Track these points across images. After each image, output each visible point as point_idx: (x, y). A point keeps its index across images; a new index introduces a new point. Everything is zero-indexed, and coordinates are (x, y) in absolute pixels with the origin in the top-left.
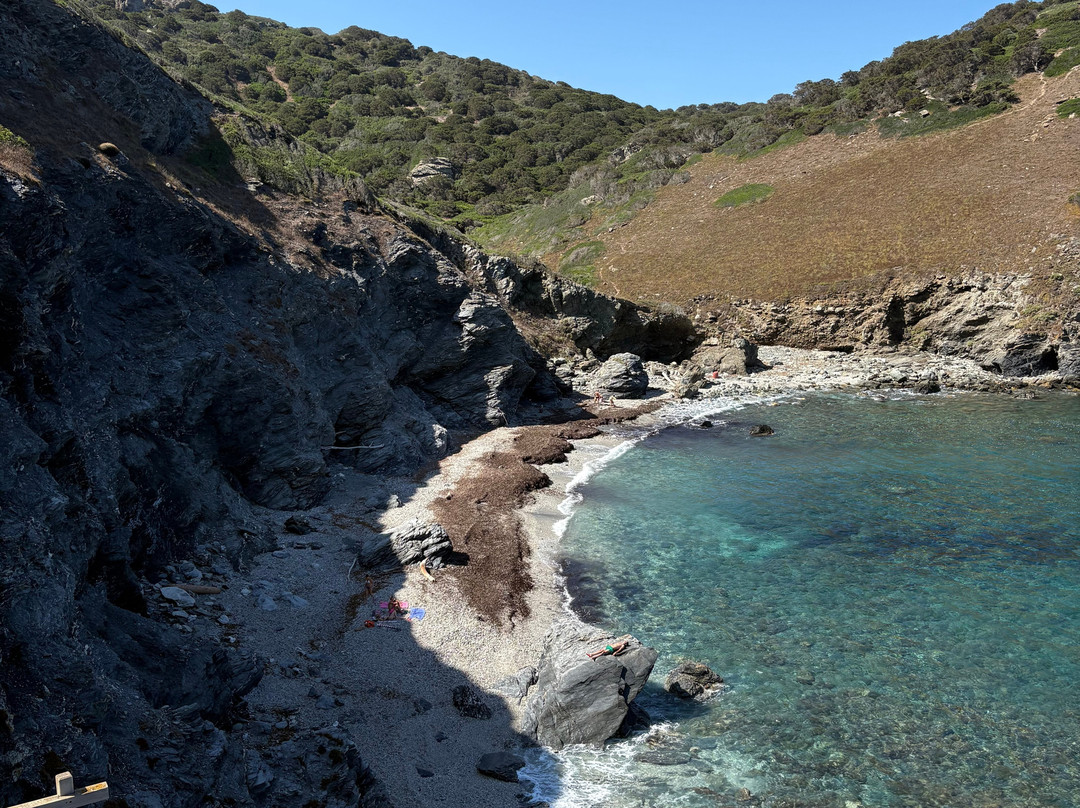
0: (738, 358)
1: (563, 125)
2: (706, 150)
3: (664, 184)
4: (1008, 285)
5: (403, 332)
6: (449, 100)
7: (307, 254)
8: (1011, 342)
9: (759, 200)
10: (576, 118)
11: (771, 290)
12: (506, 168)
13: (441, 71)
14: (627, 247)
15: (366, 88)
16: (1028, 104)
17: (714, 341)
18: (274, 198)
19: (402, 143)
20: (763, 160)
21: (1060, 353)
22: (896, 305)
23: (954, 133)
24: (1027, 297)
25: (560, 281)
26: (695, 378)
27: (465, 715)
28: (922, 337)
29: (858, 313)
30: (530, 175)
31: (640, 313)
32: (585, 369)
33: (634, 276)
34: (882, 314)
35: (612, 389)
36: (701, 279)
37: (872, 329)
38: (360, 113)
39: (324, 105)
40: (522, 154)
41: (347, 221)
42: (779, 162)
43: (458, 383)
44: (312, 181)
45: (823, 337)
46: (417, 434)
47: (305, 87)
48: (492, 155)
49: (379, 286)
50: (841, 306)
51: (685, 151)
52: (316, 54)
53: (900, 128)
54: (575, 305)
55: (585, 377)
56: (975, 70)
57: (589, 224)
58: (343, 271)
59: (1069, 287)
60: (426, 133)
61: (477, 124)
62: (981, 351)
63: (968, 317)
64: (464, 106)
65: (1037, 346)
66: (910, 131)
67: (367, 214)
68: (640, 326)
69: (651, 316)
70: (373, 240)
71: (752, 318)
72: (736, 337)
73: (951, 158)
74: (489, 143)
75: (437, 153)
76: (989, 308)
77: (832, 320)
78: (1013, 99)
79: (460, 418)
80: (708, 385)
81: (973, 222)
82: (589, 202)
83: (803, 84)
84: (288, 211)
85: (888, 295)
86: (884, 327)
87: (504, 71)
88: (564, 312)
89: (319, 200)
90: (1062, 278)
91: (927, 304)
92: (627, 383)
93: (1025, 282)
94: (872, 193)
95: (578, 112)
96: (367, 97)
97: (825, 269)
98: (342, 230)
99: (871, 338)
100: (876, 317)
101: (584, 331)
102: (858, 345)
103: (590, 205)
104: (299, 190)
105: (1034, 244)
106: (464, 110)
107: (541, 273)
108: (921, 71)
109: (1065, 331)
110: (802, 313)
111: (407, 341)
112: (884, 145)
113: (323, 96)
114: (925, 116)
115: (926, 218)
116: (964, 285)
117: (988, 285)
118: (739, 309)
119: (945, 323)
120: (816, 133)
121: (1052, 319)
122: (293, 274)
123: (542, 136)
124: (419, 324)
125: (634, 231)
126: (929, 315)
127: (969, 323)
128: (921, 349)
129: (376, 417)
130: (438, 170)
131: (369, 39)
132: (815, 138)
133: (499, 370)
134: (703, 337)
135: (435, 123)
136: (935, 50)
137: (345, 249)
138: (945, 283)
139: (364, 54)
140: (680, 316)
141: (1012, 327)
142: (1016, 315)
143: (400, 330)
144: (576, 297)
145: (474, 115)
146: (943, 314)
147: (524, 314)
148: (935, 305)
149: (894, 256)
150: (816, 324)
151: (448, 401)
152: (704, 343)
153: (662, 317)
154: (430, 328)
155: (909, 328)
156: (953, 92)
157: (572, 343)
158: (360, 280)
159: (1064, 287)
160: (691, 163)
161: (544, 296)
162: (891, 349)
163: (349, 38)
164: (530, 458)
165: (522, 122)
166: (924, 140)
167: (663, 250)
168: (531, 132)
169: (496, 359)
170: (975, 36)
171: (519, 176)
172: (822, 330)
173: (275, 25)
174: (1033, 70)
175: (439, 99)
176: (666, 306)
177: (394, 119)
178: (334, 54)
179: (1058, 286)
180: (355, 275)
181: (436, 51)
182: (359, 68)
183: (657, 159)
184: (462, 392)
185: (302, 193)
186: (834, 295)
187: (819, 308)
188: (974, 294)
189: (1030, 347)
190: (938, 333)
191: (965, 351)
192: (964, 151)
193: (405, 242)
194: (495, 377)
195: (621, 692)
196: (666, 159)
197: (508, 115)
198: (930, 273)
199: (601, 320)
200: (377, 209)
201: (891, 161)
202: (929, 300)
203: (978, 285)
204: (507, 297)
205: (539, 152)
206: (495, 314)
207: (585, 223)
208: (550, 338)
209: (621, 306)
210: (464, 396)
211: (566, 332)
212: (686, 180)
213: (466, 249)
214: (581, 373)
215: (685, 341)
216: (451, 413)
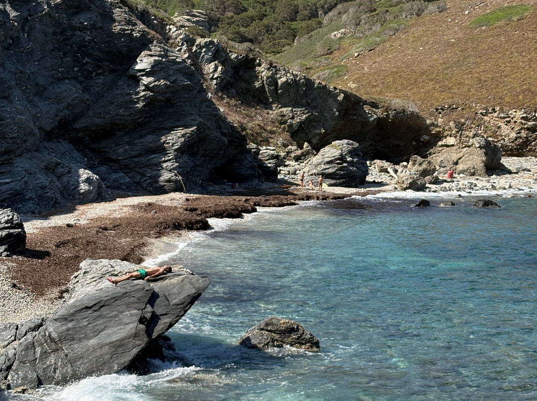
0: (477, 159)
3: (418, 15)
5: (67, 81)
9: (515, 18)
11: (521, 97)
12: (265, 21)
14: (370, 67)
17: (451, 141)
25: (275, 67)
26: (424, 173)
30: (289, 28)
31: (367, 108)
32: (297, 159)
33: (374, 90)
35: (326, 176)
36: (445, 89)
43: (130, 143)
46: (59, 177)
48: (251, 9)
49: (38, 26)
54: (292, 95)
55: (297, 167)
57: (336, 53)
68: (365, 122)
69: (380, 113)
71: (499, 128)
72: (475, 136)
75: (193, 6)
79: (127, 180)
80: (436, 181)
82: (339, 35)
88: (279, 103)
92: (340, 169)
101: (301, 123)
103: (340, 38)
107: (254, 60)
111: (71, 91)
118: (486, 118)
124: (88, 76)
125: (381, 53)
129: (8, 152)
130: (193, 22)
133: (180, 132)
134: (439, 137)
140: (413, 113)
143: (64, 79)
144: (292, 85)
147: (233, 102)
151: (116, 161)
152: (440, 143)
153: (392, 114)
154: (101, 81)
157: (287, 135)
158: (13, 14)
161: (257, 84)
164: (196, 210)
167: (407, 67)
169: (177, 120)
171: (278, 29)
176: (397, 103)
180: (8, 8)
184: (134, 153)
194: (175, 138)
195: (142, 321)
199: (321, 112)
204: (215, 82)
205: (301, 7)
206: (179, 70)
207: (331, 53)
208: (261, 128)
209: (344, 98)
210: (134, 157)
211: (281, 124)
212: (442, 10)
213: (170, 29)
214: (292, 163)
215: (418, 140)
216: (119, 175)
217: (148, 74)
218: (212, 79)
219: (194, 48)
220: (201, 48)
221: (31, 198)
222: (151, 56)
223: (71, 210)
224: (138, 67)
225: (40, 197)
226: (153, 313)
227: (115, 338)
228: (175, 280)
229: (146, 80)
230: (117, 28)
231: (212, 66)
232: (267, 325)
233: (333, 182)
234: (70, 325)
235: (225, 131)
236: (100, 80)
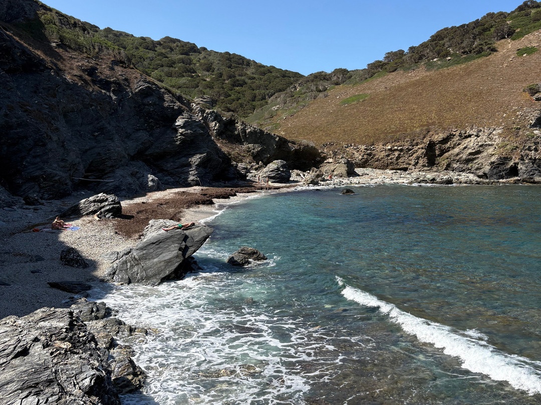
0: (343, 169)
1: (270, 83)
2: (337, 84)
3: (314, 99)
4: (491, 133)
6: (213, 71)
7: (80, 77)
8: (492, 161)
9: (361, 100)
10: (277, 80)
11: (364, 139)
12: (240, 101)
13: (211, 58)
14: (291, 124)
15: (171, 64)
16: (502, 52)
17: (331, 160)
18: (67, 51)
19: (186, 89)
20: (365, 84)
21: (520, 166)
22: (431, 146)
23: (463, 66)
24: (501, 139)
25: (245, 124)
26: (318, 176)
27: (66, 264)
28: (445, 162)
29: (411, 150)
30: (252, 105)
31: (290, 145)
32: (256, 169)
33: (293, 135)
34: (423, 150)
35: (270, 178)
36: (328, 135)
37: (418, 158)
38: (167, 76)
39: (149, 72)
40: (248, 95)
41: (112, 69)
42: (373, 85)
43: (173, 162)
44: (94, 49)
45: (392, 162)
47: (140, 63)
48: (233, 95)
49: (127, 103)
50: (401, 146)
51: (327, 84)
52: (147, 49)
53: (437, 66)
54: (253, 138)
55: (256, 173)
56: (474, 38)
57: (275, 118)
58: (103, 91)
59: (524, 133)
60: (200, 84)
61: (227, 82)
62: (477, 169)
63: (470, 151)
64: (220, 73)
65: (507, 163)
66: (442, 66)
67: (125, 68)
68: (289, 151)
69: (296, 147)
70: (126, 80)
71: (353, 154)
72: (342, 158)
73: (462, 77)
74: (231, 90)
75: (204, 94)
76: (481, 146)
77: (397, 154)
78: (494, 50)
79: (172, 180)
80: (324, 180)
81: (473, 104)
83: (389, 53)
84: (75, 58)
85: (427, 141)
86: (424, 157)
87: (242, 59)
88: (247, 142)
89: (97, 57)
90: (520, 129)
91: (448, 145)
92: (277, 174)
93: (500, 131)
94: (420, 94)
95: (278, 77)
96: (171, 69)
97: (393, 128)
98: (107, 72)
99: (418, 163)
100: (420, 152)
101: (258, 152)
102: (410, 167)
103: (277, 110)
104: (85, 51)
105: (504, 112)
106: (221, 75)
107: (235, 120)
108: (447, 39)
109: (522, 155)
110: (380, 150)
111: (143, 136)
112: (428, 74)
113: (149, 68)
114: (449, 60)
115: (448, 104)
116: (467, 134)
117: (480, 134)
118: (347, 149)
119: (458, 155)
120: (393, 71)
121: (515, 149)
122: (67, 83)
123: (259, 87)
124: (152, 128)
125: (297, 117)
126: (449, 151)
127: (471, 154)
128: (445, 169)
129: (112, 166)
130: (204, 102)
131: (175, 43)
132: (393, 73)
133: (198, 156)
134: (325, 158)
135: (205, 80)
136: (454, 30)
137: (107, 81)
138: (457, 133)
139: (172, 50)
140: (312, 147)
141: (493, 154)
142: (495, 148)
143: (140, 130)
144: (253, 133)
145: (225, 78)
146: (456, 150)
147: (224, 141)
148: (452, 145)
149: (430, 121)
150: (388, 156)
151: (166, 171)
152: (325, 161)
153: (302, 147)
155: (438, 158)
156: (463, 48)
157: (251, 158)
158: (114, 97)
159: (521, 133)
160: (329, 90)
161: (236, 133)
162: (428, 169)
163: (165, 42)
164: (206, 195)
165: (249, 81)
166: (448, 70)
167: (309, 124)
168: (254, 86)
169: (197, 150)
170: (475, 24)
171: (246, 105)
172: (391, 159)
173: (127, 35)
174: (505, 38)
175: (208, 71)
176: (305, 142)
177: (184, 78)
178: (156, 49)
179: (518, 133)
180: (112, 95)
181: (209, 49)
182: (168, 56)
183: (312, 88)
184: (175, 167)
185: (86, 52)
186: (397, 140)
187: (389, 147)
188: (473, 139)
189: (503, 164)
190: (454, 160)
191: (469, 169)
192: (469, 73)
193: (146, 83)
194: (196, 159)
195: (180, 249)
196: (317, 88)
197: (243, 78)
198: (449, 128)
199: (268, 146)
200: (132, 66)
201: (431, 79)
202: (449, 143)
203: (475, 134)
204: (215, 131)
205: (257, 94)
206: (197, 126)
207: (272, 117)
208: (239, 154)
209: (279, 139)
210: (176, 168)
211: (248, 152)
212: (326, 96)
213: (193, 105)
214: (254, 171)
215: (315, 160)
216: (167, 178)
217: (182, 128)
218: (214, 130)
219: (205, 115)
220: (208, 114)
221: (124, 189)
222: (183, 118)
223: (144, 195)
224: (176, 124)
225: (129, 189)
226: (186, 245)
227: (167, 258)
228: (196, 229)
229: (181, 130)
230: (166, 104)
231: (214, 123)
232: (242, 250)
233: (274, 180)
234: (144, 252)
235: (221, 156)
236: (158, 130)
